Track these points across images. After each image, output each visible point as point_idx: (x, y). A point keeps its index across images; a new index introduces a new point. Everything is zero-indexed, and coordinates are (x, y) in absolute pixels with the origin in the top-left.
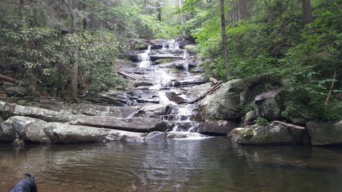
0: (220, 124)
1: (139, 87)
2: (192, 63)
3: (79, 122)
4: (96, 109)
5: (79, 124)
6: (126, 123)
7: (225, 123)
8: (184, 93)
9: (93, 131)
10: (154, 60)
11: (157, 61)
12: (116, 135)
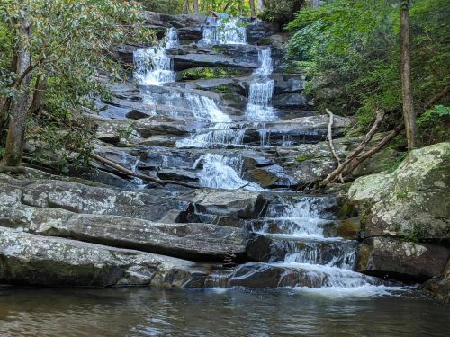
0: (409, 253)
1: (153, 138)
2: (283, 85)
3: (53, 229)
4: (83, 195)
5: (53, 232)
6: (172, 238)
7: (420, 248)
8: (278, 163)
9: (98, 255)
10: (182, 68)
11: (191, 72)
12: (153, 268)
